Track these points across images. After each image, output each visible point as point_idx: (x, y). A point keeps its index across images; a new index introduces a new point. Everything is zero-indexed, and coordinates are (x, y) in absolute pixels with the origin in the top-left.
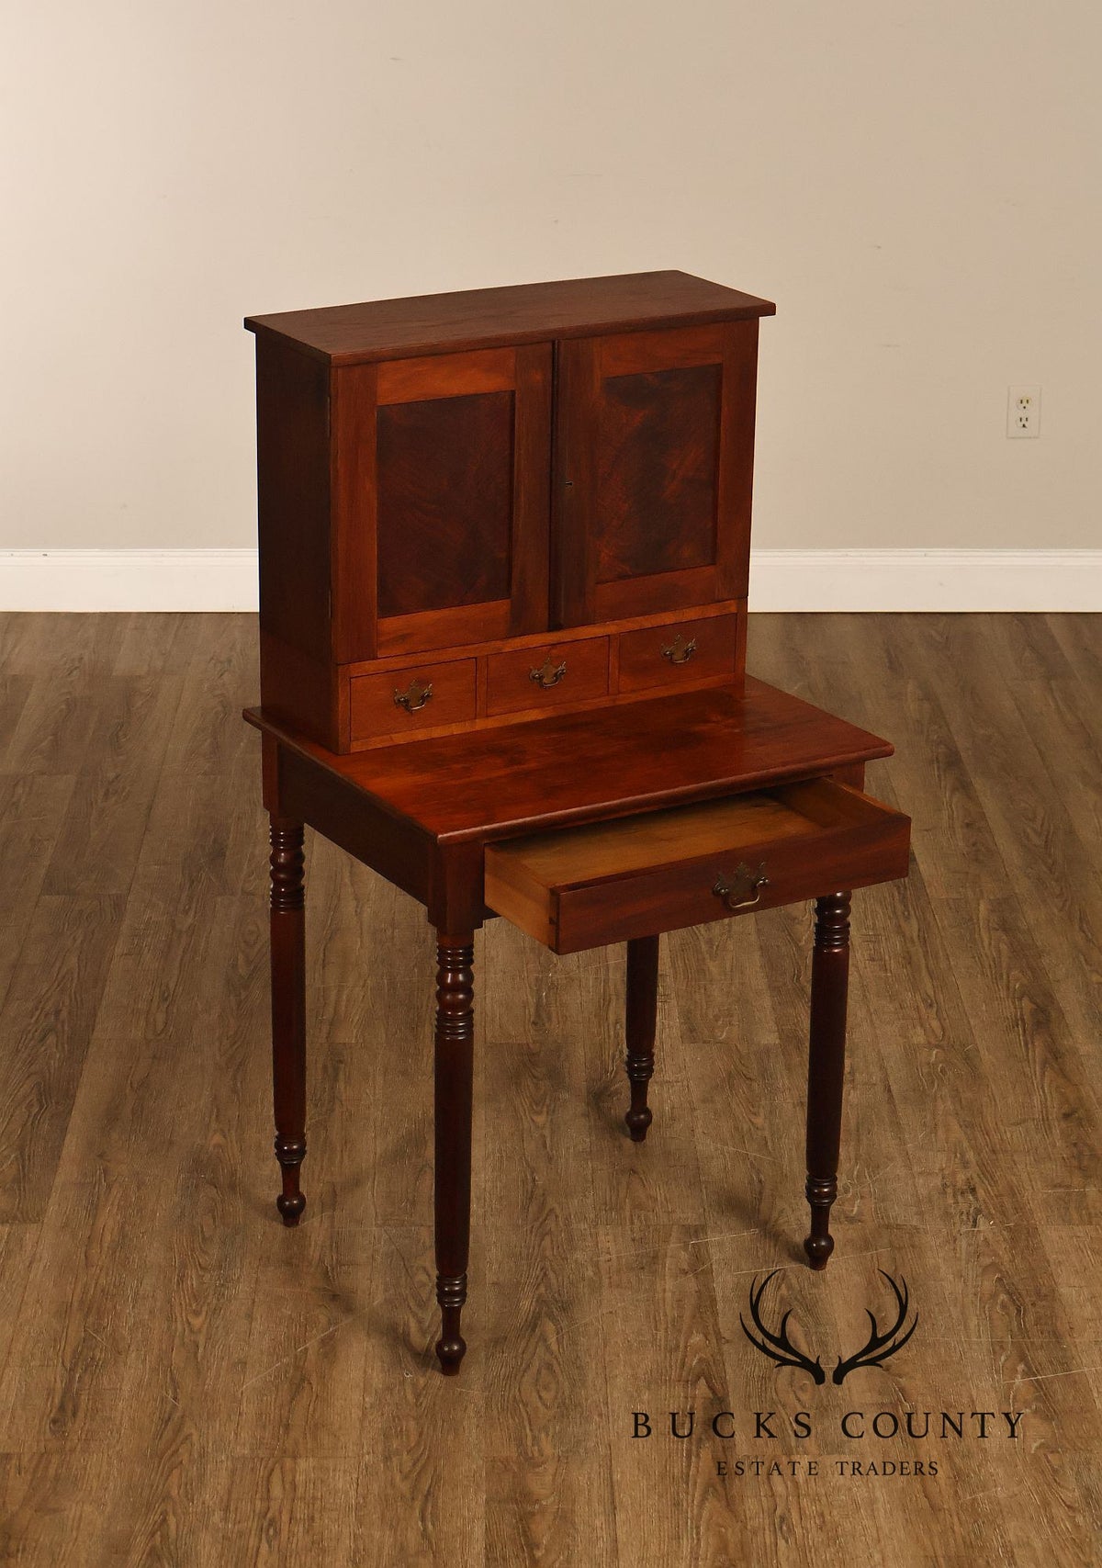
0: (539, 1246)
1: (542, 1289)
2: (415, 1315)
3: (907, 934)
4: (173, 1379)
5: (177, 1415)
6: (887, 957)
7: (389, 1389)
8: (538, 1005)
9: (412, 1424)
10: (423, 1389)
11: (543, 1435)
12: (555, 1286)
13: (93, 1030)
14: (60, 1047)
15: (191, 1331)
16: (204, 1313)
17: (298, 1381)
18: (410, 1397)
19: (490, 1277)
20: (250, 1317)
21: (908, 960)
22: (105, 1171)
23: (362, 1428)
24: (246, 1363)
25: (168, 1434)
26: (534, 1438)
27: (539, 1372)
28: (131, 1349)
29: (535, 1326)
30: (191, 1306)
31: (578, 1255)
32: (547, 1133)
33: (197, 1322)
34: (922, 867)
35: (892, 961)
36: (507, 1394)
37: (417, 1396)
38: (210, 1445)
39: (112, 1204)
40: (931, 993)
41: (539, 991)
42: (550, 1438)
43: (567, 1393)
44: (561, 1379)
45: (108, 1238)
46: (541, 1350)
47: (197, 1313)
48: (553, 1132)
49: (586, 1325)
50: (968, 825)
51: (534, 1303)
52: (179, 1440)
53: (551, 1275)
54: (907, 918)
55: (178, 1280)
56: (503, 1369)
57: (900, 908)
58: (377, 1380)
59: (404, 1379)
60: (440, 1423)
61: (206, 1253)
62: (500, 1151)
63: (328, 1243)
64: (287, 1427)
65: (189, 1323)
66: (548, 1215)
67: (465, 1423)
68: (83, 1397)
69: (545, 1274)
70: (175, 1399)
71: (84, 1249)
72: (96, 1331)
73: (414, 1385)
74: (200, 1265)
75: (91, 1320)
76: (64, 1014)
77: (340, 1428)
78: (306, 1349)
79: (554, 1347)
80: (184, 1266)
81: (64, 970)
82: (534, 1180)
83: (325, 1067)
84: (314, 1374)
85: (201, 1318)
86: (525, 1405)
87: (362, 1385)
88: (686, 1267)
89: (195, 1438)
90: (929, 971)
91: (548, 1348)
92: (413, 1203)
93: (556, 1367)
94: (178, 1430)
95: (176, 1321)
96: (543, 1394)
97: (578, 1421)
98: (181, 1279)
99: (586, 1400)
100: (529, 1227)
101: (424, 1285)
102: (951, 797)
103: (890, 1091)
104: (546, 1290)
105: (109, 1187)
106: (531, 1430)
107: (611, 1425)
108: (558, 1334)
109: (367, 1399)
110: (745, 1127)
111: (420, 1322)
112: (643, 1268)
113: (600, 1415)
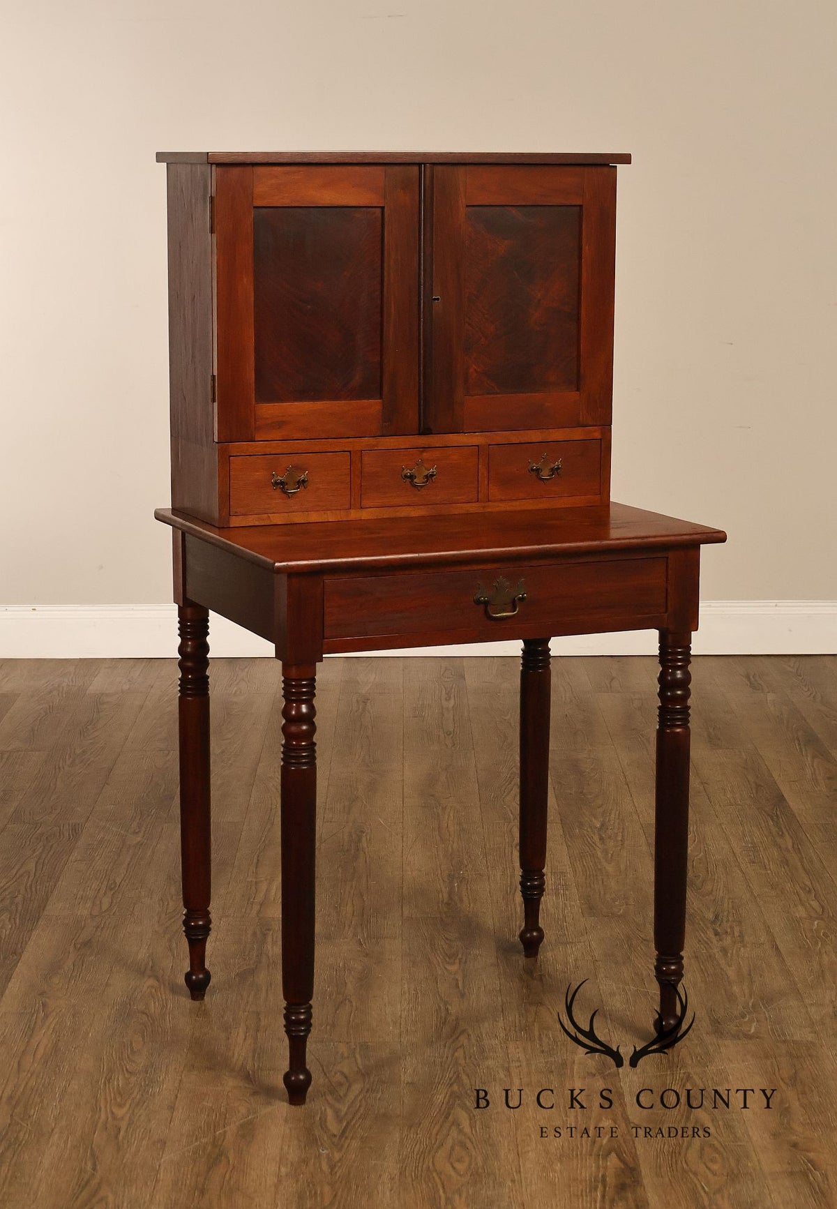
0: (453, 1056)
1: (455, 1088)
2: (331, 1106)
3: (783, 846)
4: (93, 1155)
5: (94, 1183)
6: (766, 861)
7: (305, 1161)
8: (450, 894)
9: (327, 1189)
10: (338, 1162)
11: (457, 1197)
12: (468, 1085)
13: (43, 910)
14: (12, 920)
15: (114, 1118)
16: (128, 1106)
17: (214, 1156)
18: (325, 1167)
19: (406, 1078)
20: (172, 1108)
21: (786, 862)
22: (44, 1005)
23: (276, 1193)
24: (165, 1143)
25: (85, 1194)
26: (447, 1199)
27: (452, 1148)
28: (54, 1132)
29: (449, 1114)
30: (115, 1099)
31: (490, 1063)
32: (459, 977)
33: (120, 1112)
34: (790, 803)
35: (771, 863)
36: (420, 1165)
37: (332, 1167)
38: (125, 1204)
39: (49, 1028)
40: (808, 883)
41: (451, 882)
42: (463, 1199)
43: (480, 1164)
44: (474, 1153)
45: (41, 1051)
46: (454, 1133)
47: (120, 1106)
48: (464, 977)
49: (497, 1113)
50: (829, 778)
51: (447, 1097)
52: (94, 1200)
53: (464, 1077)
54: (782, 836)
55: (105, 1083)
56: (418, 1146)
57: (774, 830)
58: (293, 1154)
59: (320, 1155)
60: (354, 1187)
61: (133, 1061)
62: (415, 990)
63: (251, 1055)
64: (203, 1192)
65: (112, 1113)
66: (460, 1034)
67: (380, 1188)
68: (3, 1168)
69: (458, 1076)
70: (94, 1169)
71: (17, 1059)
72: (22, 1120)
73: (329, 1159)
74: (127, 1070)
75: (18, 1110)
76: (19, 899)
77: (255, 1191)
78: (225, 1132)
79: (467, 1130)
80: (111, 1071)
81: (22, 870)
82: (447, 1010)
83: (254, 934)
84: (232, 1151)
85: (125, 1110)
86: (439, 1174)
87: (278, 1159)
88: (594, 1071)
89: (111, 1198)
90: (805, 870)
91: (461, 1131)
92: (333, 1026)
93: (469, 1145)
94: (96, 1192)
95: (100, 1110)
96: (457, 1165)
97: (491, 1188)
98: (109, 1080)
99: (499, 1170)
100: (443, 1043)
101: (341, 1084)
102: (813, 762)
103: (777, 948)
104: (459, 1088)
105: (46, 1016)
106: (444, 1192)
107: (524, 1189)
108: (471, 1119)
109: (283, 1169)
110: (644, 973)
111: (337, 1112)
112: (552, 1072)
113: (513, 1181)
